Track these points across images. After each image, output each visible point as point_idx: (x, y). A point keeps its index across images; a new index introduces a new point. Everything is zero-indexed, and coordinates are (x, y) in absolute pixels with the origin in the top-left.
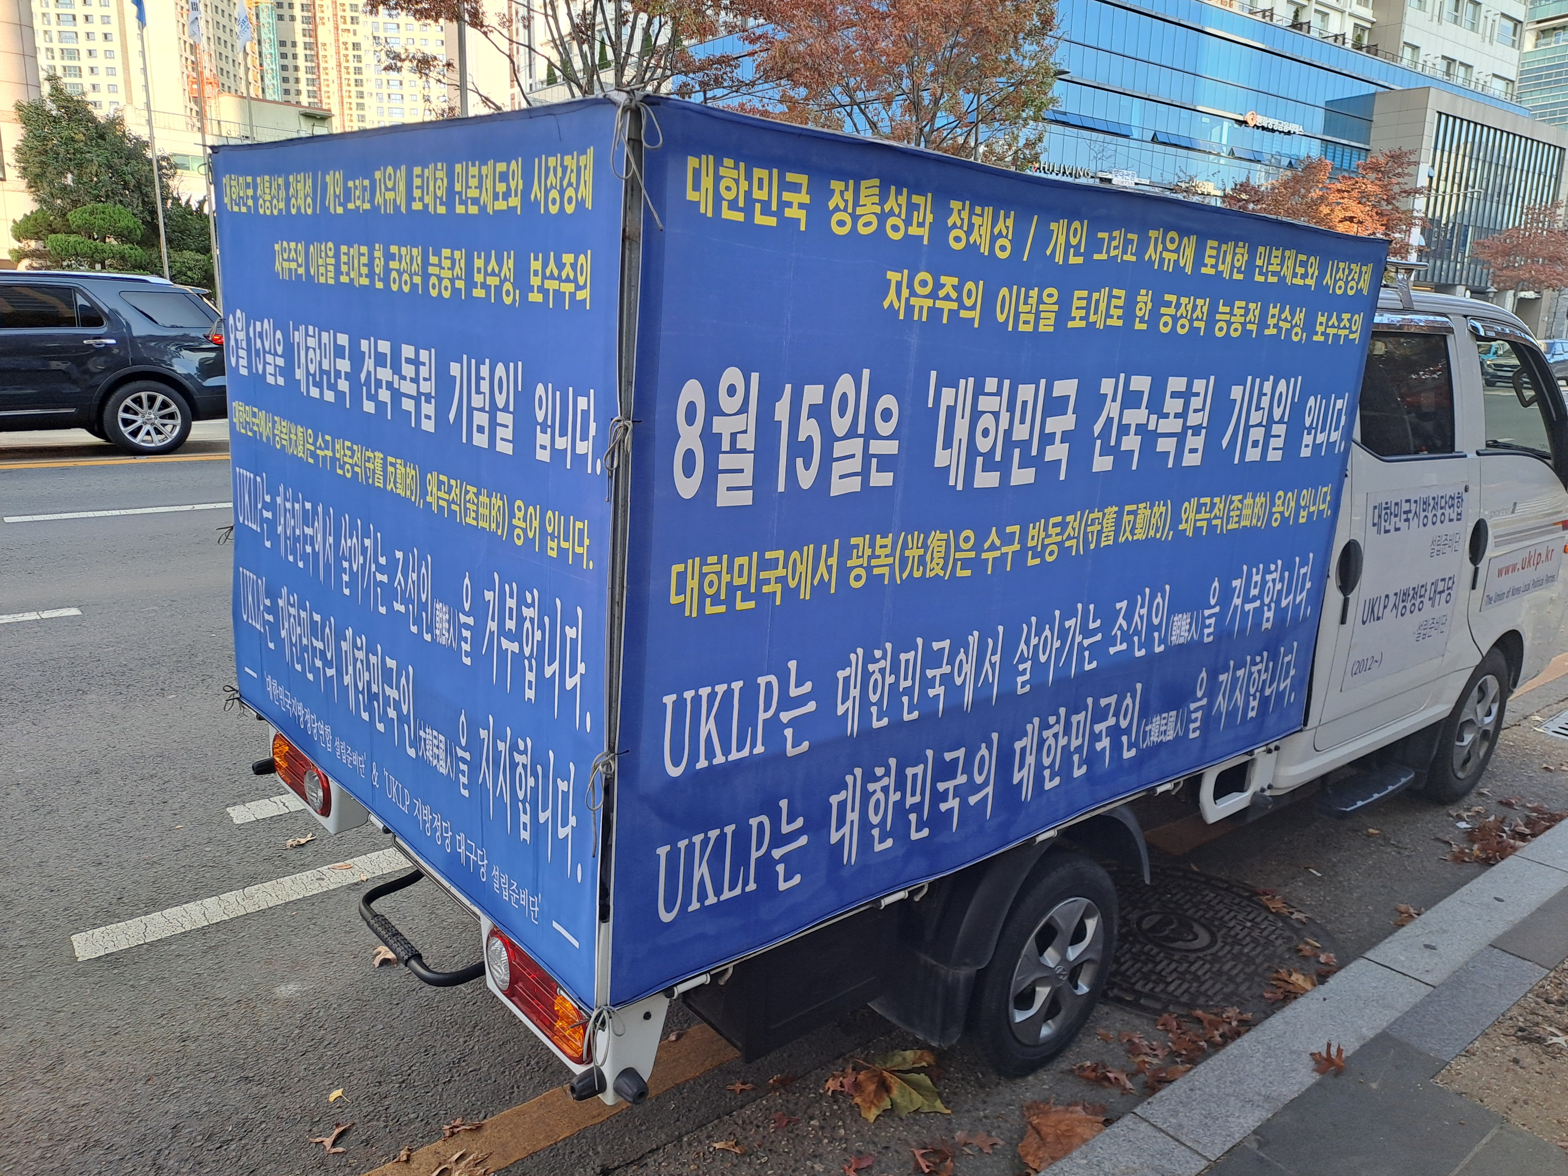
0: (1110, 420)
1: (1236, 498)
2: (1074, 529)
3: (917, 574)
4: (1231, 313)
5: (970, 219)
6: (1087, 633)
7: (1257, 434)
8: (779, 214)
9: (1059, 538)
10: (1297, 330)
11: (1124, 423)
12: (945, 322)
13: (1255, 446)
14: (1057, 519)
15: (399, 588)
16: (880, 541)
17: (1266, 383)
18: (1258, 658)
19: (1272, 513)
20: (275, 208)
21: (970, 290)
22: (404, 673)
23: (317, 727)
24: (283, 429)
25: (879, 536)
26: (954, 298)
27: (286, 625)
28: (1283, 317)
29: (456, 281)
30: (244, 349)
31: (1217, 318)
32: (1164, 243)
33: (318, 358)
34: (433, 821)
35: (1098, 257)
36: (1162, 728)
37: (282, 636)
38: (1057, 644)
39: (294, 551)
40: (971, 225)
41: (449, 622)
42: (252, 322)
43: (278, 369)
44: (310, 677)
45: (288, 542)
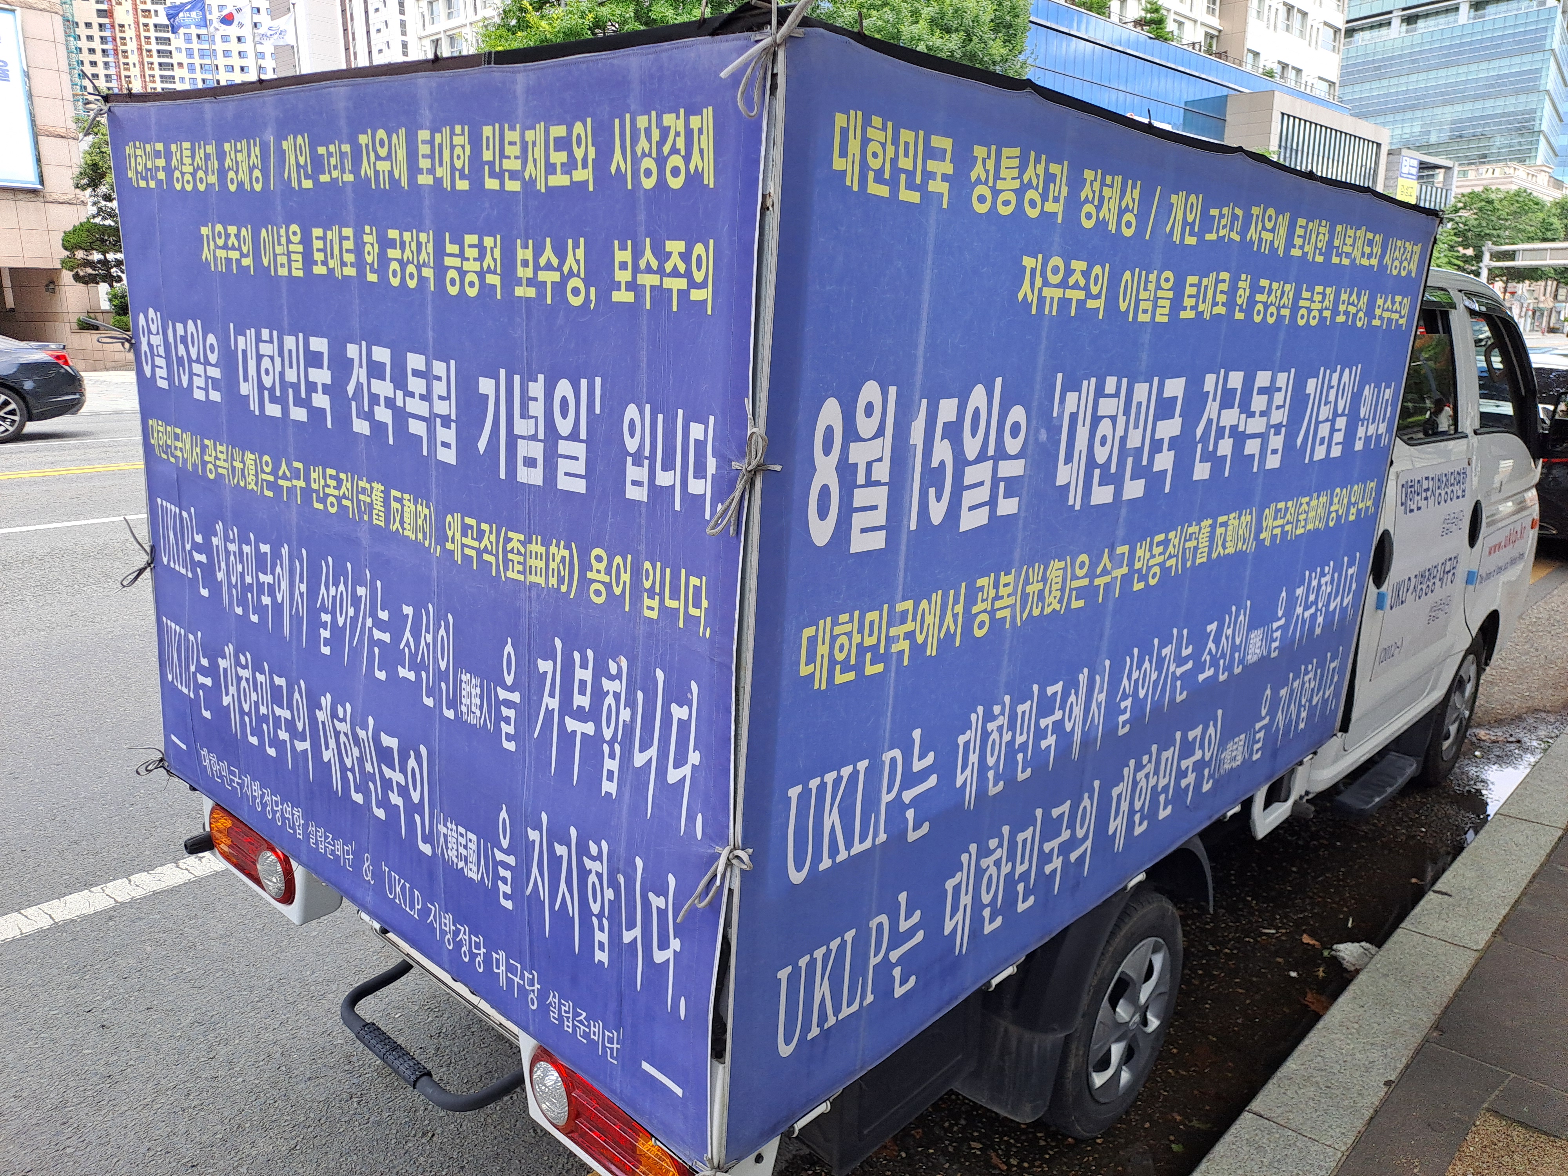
0: (1210, 421)
1: (1305, 500)
2: (1174, 546)
3: (1036, 612)
4: (1311, 300)
5: (1101, 190)
6: (1180, 661)
7: (1324, 430)
8: (923, 188)
9: (1160, 559)
10: (1361, 314)
11: (1221, 425)
12: (1073, 314)
13: (1322, 443)
14: (1160, 537)
15: (407, 650)
16: (1004, 579)
17: (1334, 375)
18: (1310, 667)
19: (1330, 513)
20: (201, 182)
21: (1097, 276)
22: (412, 753)
23: (282, 810)
24: (220, 455)
25: (1003, 573)
26: (1082, 285)
27: (232, 690)
28: (1351, 301)
29: (487, 275)
30: (161, 356)
31: (1300, 304)
32: (1263, 221)
33: (278, 368)
34: (457, 933)
35: (1209, 237)
36: (1234, 754)
37: (225, 704)
38: (1154, 676)
39: (243, 602)
40: (1102, 198)
41: (481, 697)
42: (170, 322)
43: (210, 381)
44: (272, 752)
45: (234, 591)
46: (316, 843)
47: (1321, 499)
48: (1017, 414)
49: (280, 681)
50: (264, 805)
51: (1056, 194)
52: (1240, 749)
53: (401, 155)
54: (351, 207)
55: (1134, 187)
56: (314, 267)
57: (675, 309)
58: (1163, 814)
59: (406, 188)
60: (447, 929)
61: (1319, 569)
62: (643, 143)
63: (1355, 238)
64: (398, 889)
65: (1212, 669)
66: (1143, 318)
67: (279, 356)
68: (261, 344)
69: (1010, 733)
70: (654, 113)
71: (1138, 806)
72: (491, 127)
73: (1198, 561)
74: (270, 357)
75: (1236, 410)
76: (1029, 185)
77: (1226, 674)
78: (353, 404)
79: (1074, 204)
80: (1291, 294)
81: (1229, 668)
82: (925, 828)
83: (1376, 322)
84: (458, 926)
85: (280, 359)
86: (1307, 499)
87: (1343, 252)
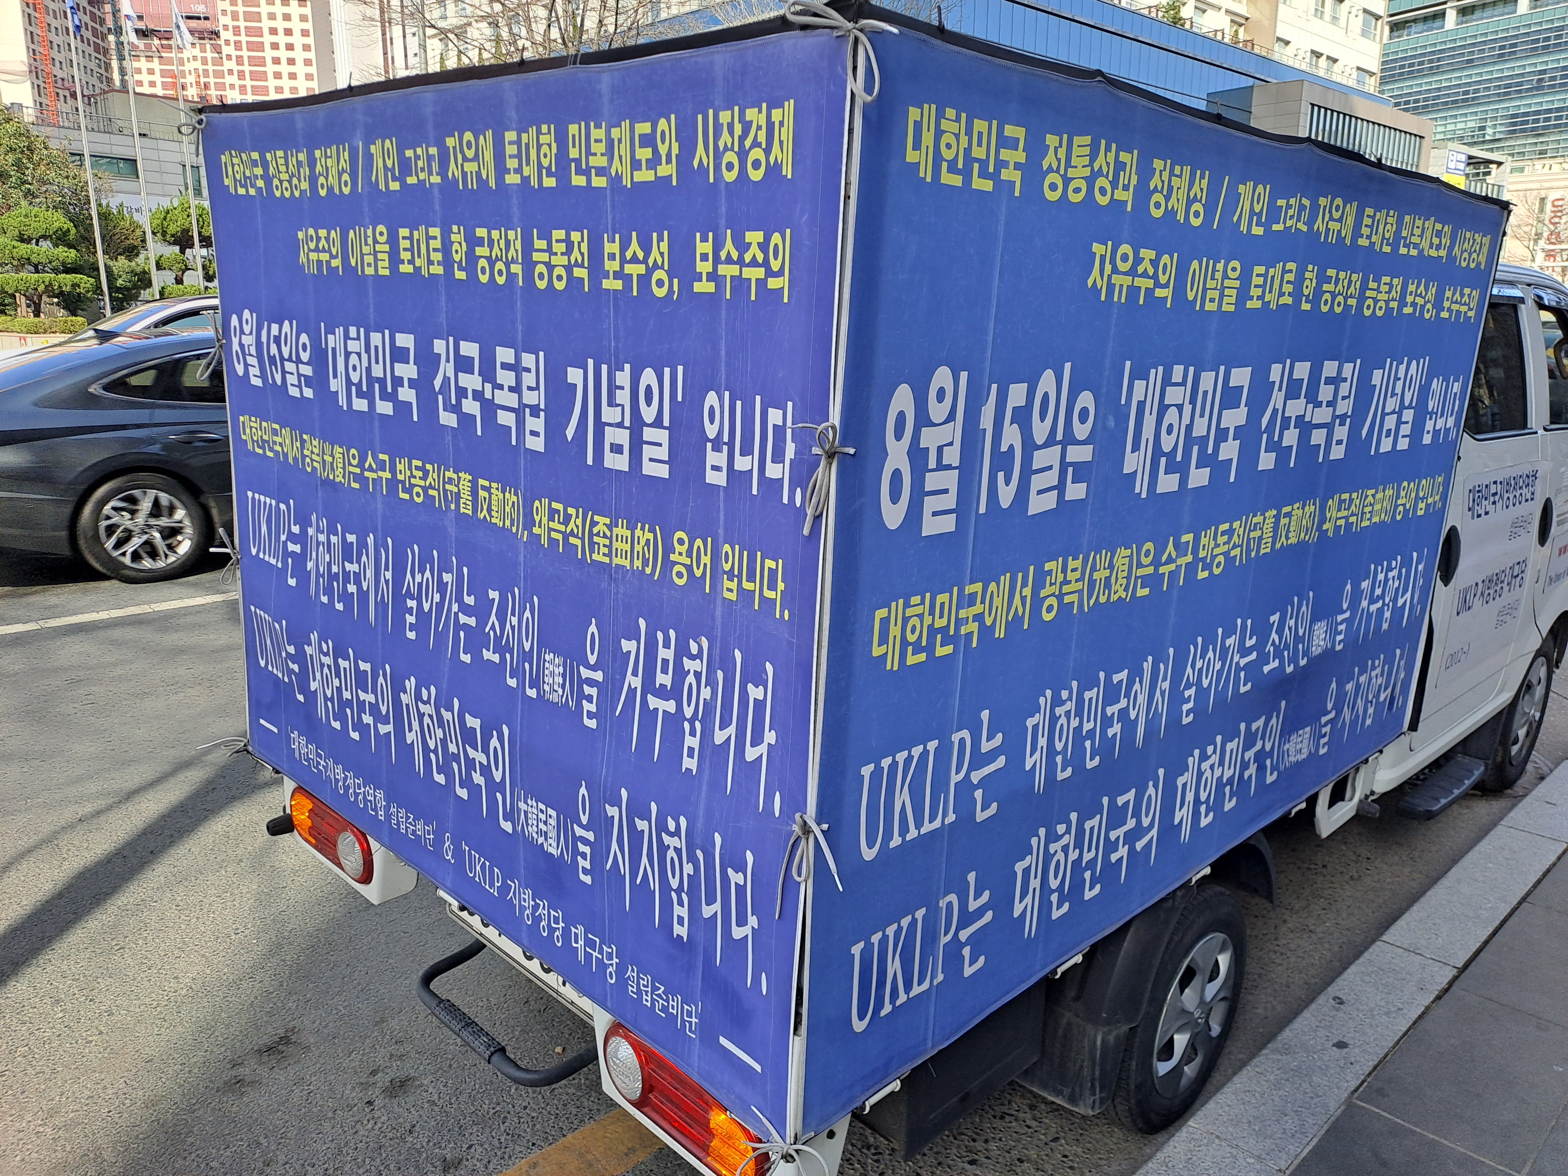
0: (1275, 411)
1: (1371, 492)
2: (1239, 536)
3: (1103, 599)
4: (1378, 290)
5: (1170, 181)
6: (1244, 651)
7: (1390, 422)
8: (995, 177)
9: (1225, 548)
10: (1429, 306)
11: (1286, 415)
12: (1141, 302)
13: (1388, 436)
14: (1225, 527)
15: (492, 634)
16: (1072, 564)
17: (1401, 366)
18: (1377, 662)
19: (1396, 506)
20: (296, 187)
21: (1165, 265)
22: (494, 733)
23: (364, 792)
24: (314, 449)
25: (1070, 558)
26: (1151, 274)
27: (318, 675)
28: (1419, 292)
29: (575, 269)
30: (252, 356)
31: (1367, 295)
32: (1330, 212)
33: (365, 364)
34: (536, 907)
35: (1275, 227)
36: (1298, 747)
37: (314, 689)
38: (1218, 666)
39: (329, 591)
40: (1170, 188)
41: (564, 676)
42: (266, 323)
43: (302, 378)
44: (355, 736)
45: (321, 580)
46: (398, 824)
47: (1387, 491)
48: (1086, 399)
49: (365, 666)
50: (346, 788)
51: (1126, 182)
52: (1306, 742)
53: (488, 155)
54: (437, 207)
55: (1202, 177)
56: (401, 266)
57: (753, 298)
58: (1228, 806)
59: (494, 187)
60: (526, 905)
61: (1385, 563)
62: (725, 137)
63: (1423, 228)
64: (478, 868)
65: (1277, 661)
66: (1210, 307)
67: (366, 352)
68: (349, 342)
69: (1077, 718)
70: (736, 108)
71: (1203, 797)
72: (577, 126)
73: (1262, 552)
74: (356, 353)
75: (1303, 400)
76: (1100, 173)
77: (1292, 665)
78: (440, 397)
79: (1143, 193)
80: (1358, 283)
81: (1294, 660)
82: (994, 807)
83: (1445, 315)
84: (538, 901)
85: (366, 355)
86: (1373, 491)
87: (1411, 243)
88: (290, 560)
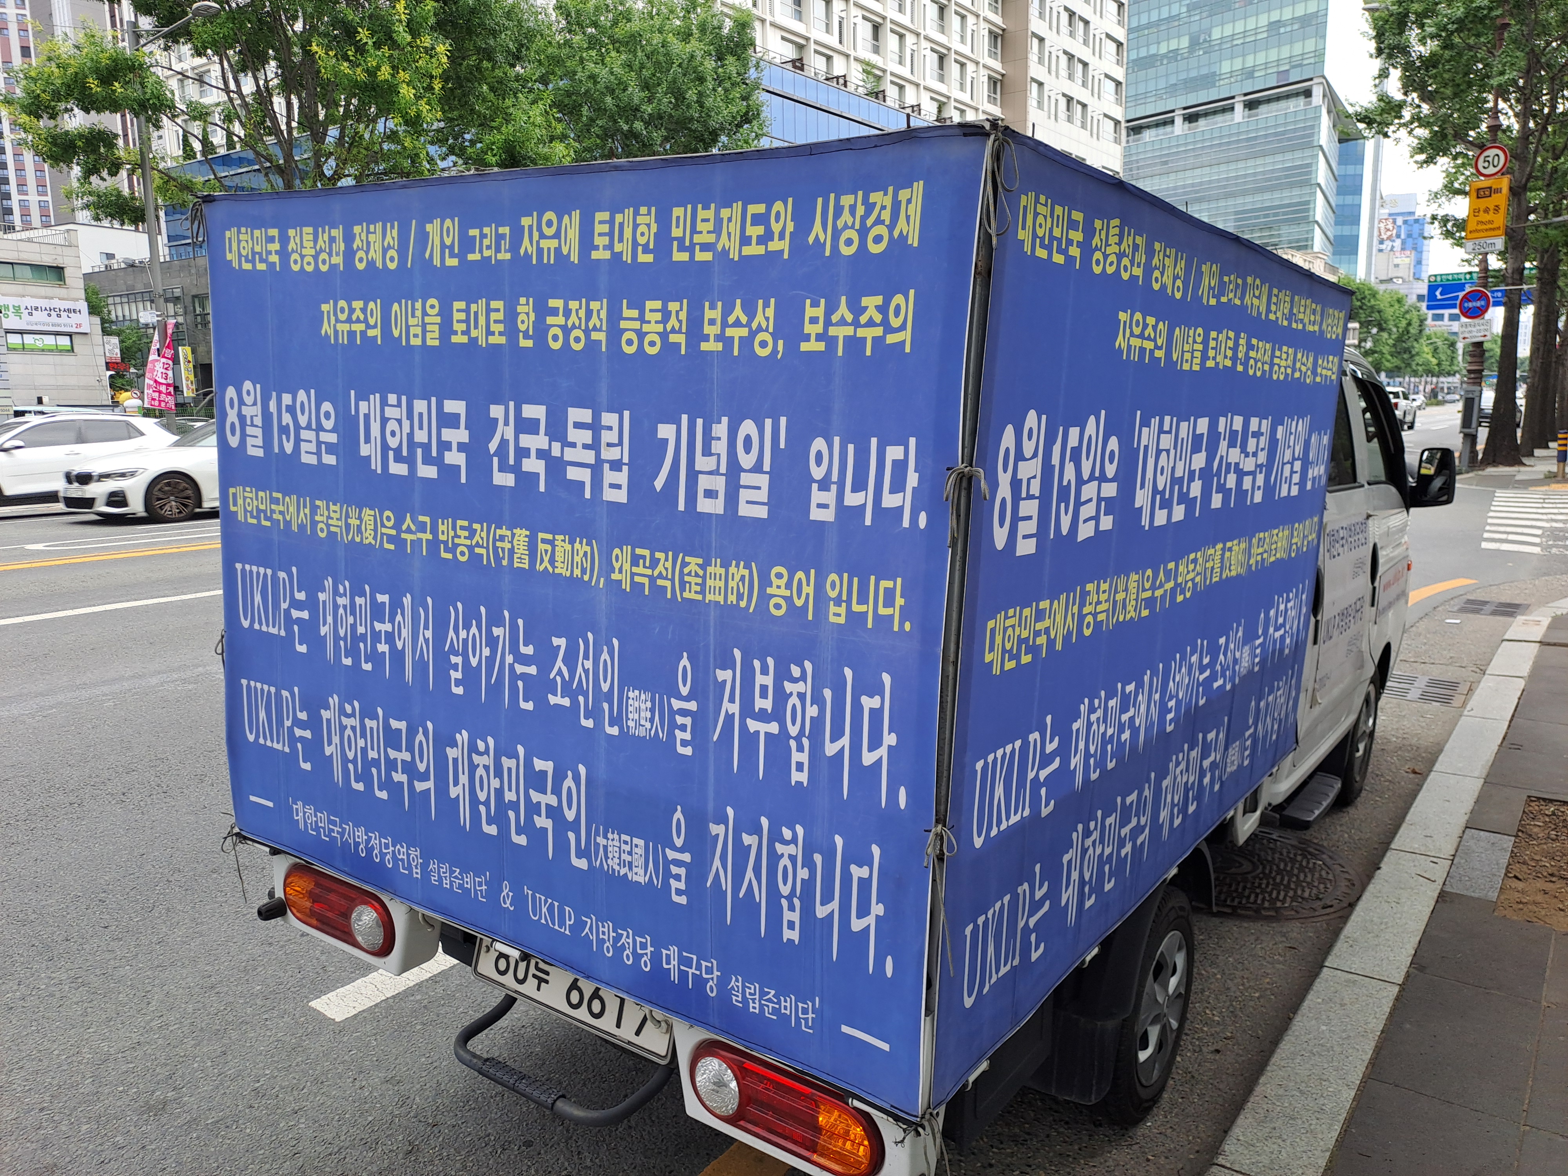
0: (1222, 458)
2: (1200, 565)
3: (1121, 619)
4: (1280, 358)
5: (1163, 260)
6: (1202, 669)
7: (1287, 471)
8: (1066, 252)
9: (1193, 575)
10: (1309, 373)
11: (1229, 461)
12: (1147, 361)
13: (1286, 482)
14: (1193, 556)
15: (558, 679)
16: (1103, 586)
17: (1293, 423)
18: (1280, 682)
19: (1291, 545)
20: (324, 262)
21: (1161, 330)
22: (570, 773)
23: (393, 852)
24: (332, 514)
25: (1102, 581)
26: (1152, 337)
27: (336, 740)
28: (1303, 361)
29: (671, 335)
30: (257, 426)
31: (1275, 362)
32: (1253, 289)
33: (406, 430)
34: (618, 938)
36: (1232, 759)
37: (328, 753)
38: (1187, 681)
39: (353, 653)
41: (652, 710)
42: (274, 394)
43: (323, 446)
44: (383, 795)
45: (342, 643)
46: (436, 880)
47: (1285, 531)
48: (1113, 443)
49: (398, 725)
50: (370, 850)
51: (1139, 261)
52: (1236, 754)
53: (573, 233)
55: (1181, 258)
56: (453, 337)
57: (868, 353)
58: (1191, 809)
59: (577, 263)
60: (606, 937)
61: (1285, 594)
62: (846, 217)
63: (1305, 307)
64: (544, 910)
65: (1222, 678)
66: (1186, 367)
67: (408, 418)
68: (387, 408)
69: (1104, 725)
70: (860, 193)
71: (1178, 800)
72: (684, 208)
73: (1214, 580)
74: (397, 419)
75: (1238, 450)
76: (1124, 252)
77: (1230, 683)
78: (495, 459)
80: (1270, 352)
81: (1232, 678)
82: (1053, 805)
83: (1318, 379)
84: (620, 931)
85: (408, 421)
87: (1298, 318)
88: (296, 628)
